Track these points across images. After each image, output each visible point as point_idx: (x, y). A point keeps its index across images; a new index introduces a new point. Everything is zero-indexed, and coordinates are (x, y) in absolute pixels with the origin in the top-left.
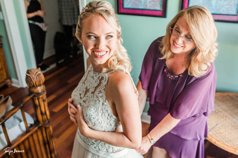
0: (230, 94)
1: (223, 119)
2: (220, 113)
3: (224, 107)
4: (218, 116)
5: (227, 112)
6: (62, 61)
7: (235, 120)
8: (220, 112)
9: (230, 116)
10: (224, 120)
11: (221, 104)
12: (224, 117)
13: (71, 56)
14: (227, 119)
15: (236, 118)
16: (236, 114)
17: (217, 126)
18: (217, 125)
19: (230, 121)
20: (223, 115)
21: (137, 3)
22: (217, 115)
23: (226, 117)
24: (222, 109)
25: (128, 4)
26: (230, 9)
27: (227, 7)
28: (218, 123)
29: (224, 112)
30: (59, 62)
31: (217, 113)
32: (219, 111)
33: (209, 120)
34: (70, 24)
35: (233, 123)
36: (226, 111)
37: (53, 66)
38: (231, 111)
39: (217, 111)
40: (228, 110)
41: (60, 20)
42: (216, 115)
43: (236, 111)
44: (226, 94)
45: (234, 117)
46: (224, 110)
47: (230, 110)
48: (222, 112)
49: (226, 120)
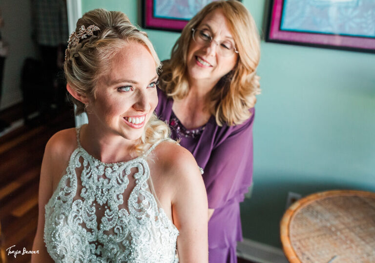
0: (361, 195)
1: (344, 246)
2: (339, 233)
3: (348, 220)
4: (336, 239)
5: (353, 231)
6: (36, 114)
7: (368, 248)
8: (340, 231)
9: (359, 239)
10: (347, 248)
11: (341, 214)
12: (348, 242)
13: (53, 106)
14: (353, 246)
15: (372, 244)
16: (371, 235)
17: (333, 261)
18: (333, 258)
19: (359, 251)
20: (346, 237)
21: (181, 8)
22: (335, 237)
23: (352, 241)
24: (343, 224)
25: (162, 9)
26: (364, 25)
27: (358, 20)
28: (335, 254)
29: (347, 230)
30: (31, 117)
31: (333, 232)
32: (337, 230)
33: (318, 248)
34: (53, 43)
35: (365, 256)
36: (351, 230)
37: (18, 124)
38: (361, 229)
39: (333, 229)
40: (355, 227)
41: (35, 36)
42: (331, 236)
43: (372, 229)
44: (351, 194)
45: (367, 243)
46: (349, 228)
47: (360, 226)
48: (344, 231)
49: (351, 247)
